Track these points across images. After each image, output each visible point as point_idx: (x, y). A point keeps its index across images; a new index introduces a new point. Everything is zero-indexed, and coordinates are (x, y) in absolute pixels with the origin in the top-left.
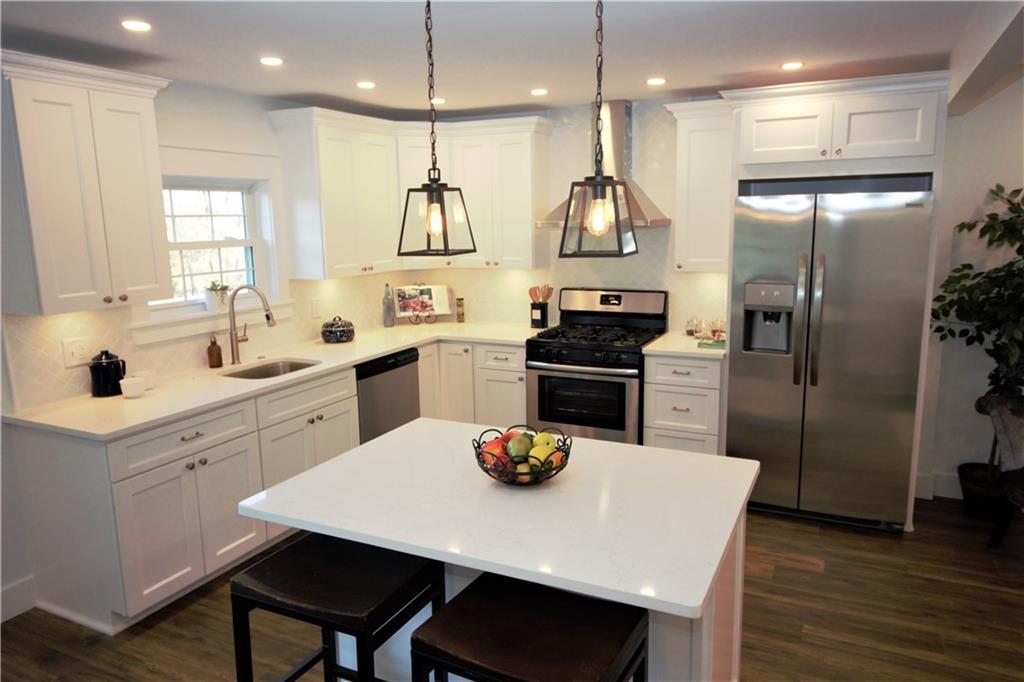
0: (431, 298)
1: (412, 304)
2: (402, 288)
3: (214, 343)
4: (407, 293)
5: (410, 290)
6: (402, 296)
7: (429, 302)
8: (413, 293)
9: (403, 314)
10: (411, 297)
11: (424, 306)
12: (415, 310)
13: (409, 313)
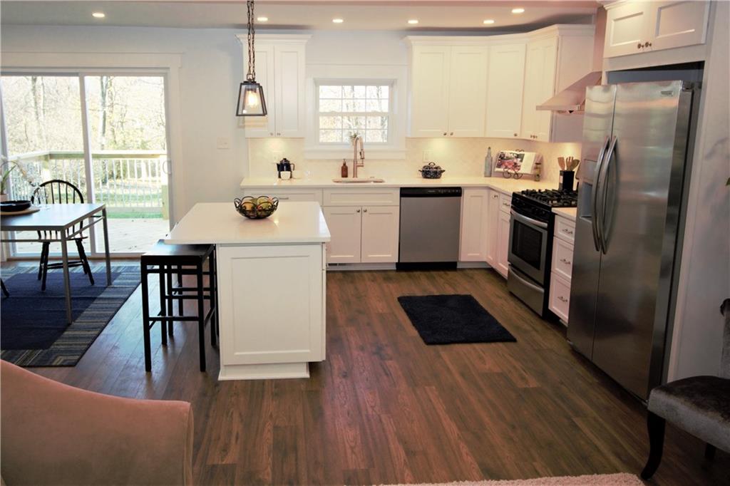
0: (521, 161)
1: (507, 164)
2: (504, 152)
3: (345, 164)
4: (506, 155)
5: (508, 153)
6: (502, 158)
7: (519, 163)
8: (510, 156)
9: (497, 169)
10: (508, 158)
11: (515, 166)
12: (506, 167)
13: (501, 170)
